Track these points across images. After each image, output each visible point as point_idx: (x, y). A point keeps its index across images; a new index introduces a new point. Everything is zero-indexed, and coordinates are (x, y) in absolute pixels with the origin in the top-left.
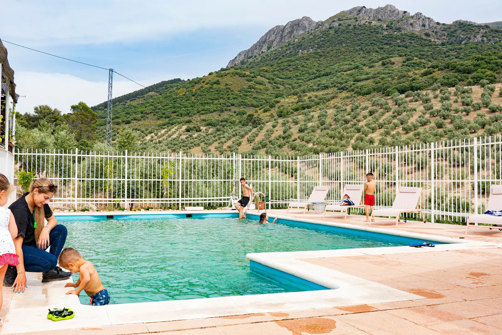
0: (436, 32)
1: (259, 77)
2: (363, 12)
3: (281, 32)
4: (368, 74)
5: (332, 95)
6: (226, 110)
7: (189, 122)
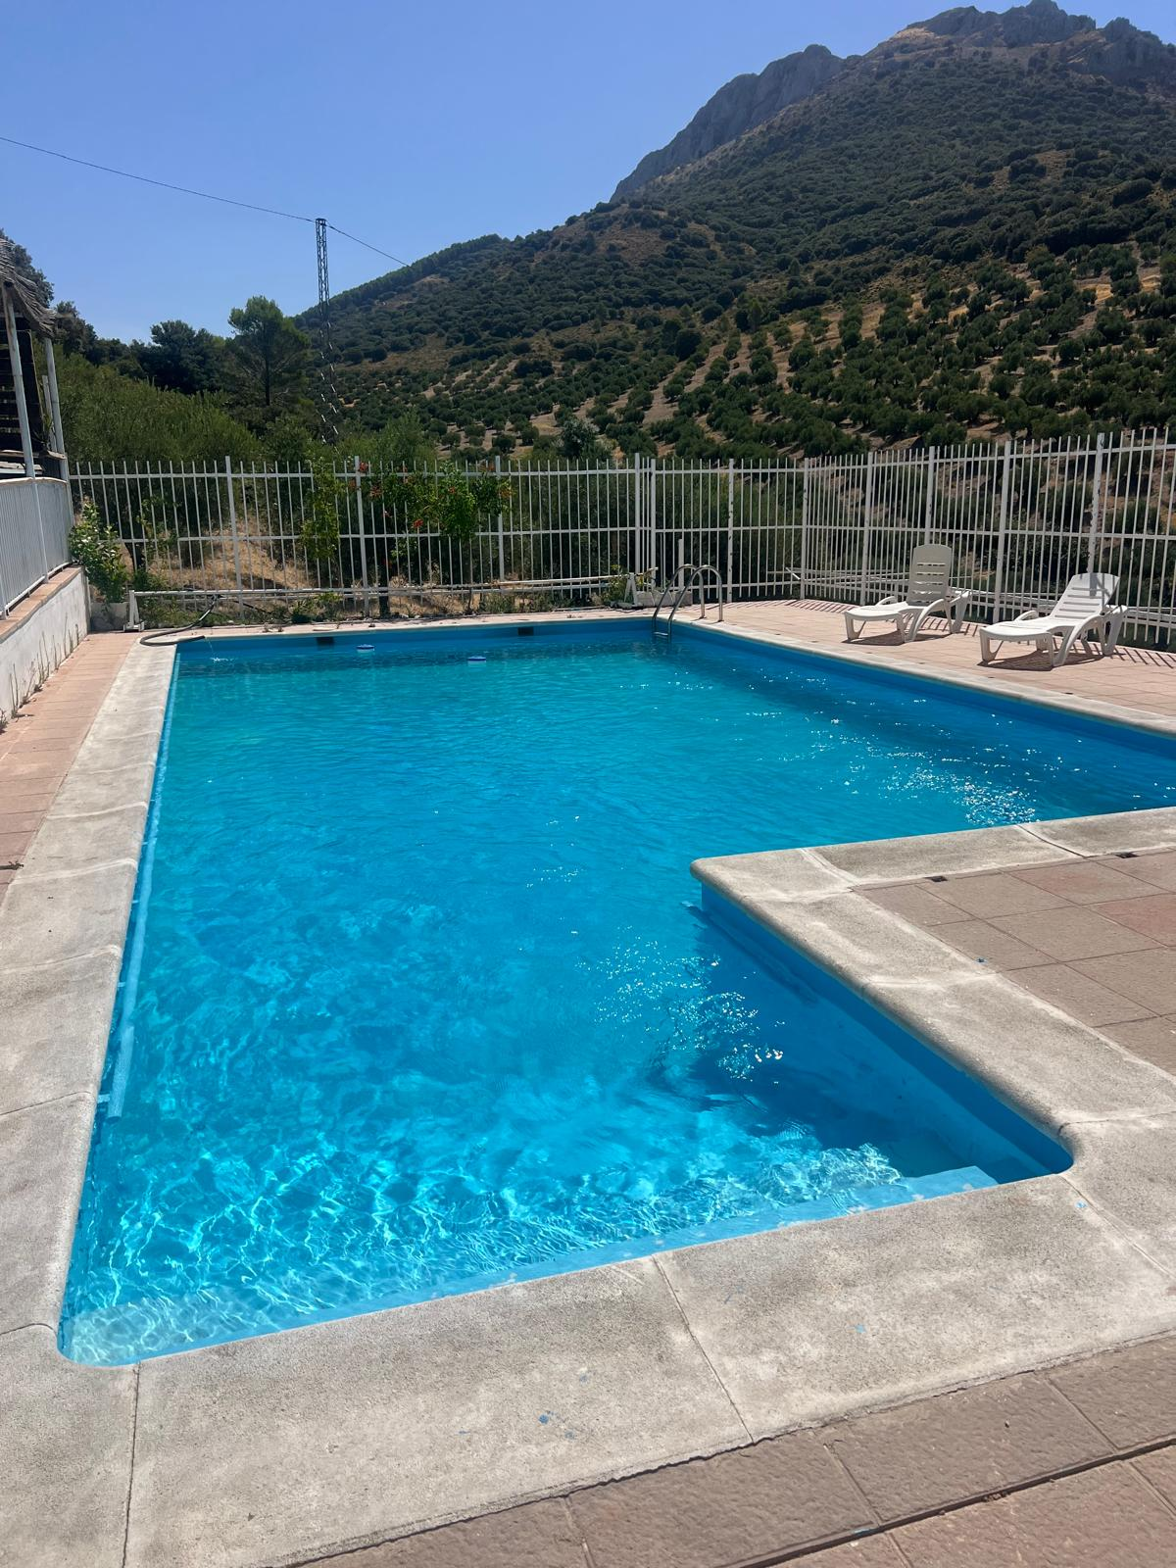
1: (692, 225)
2: (969, 24)
3: (748, 95)
4: (973, 203)
5: (880, 265)
6: (613, 316)
7: (522, 349)
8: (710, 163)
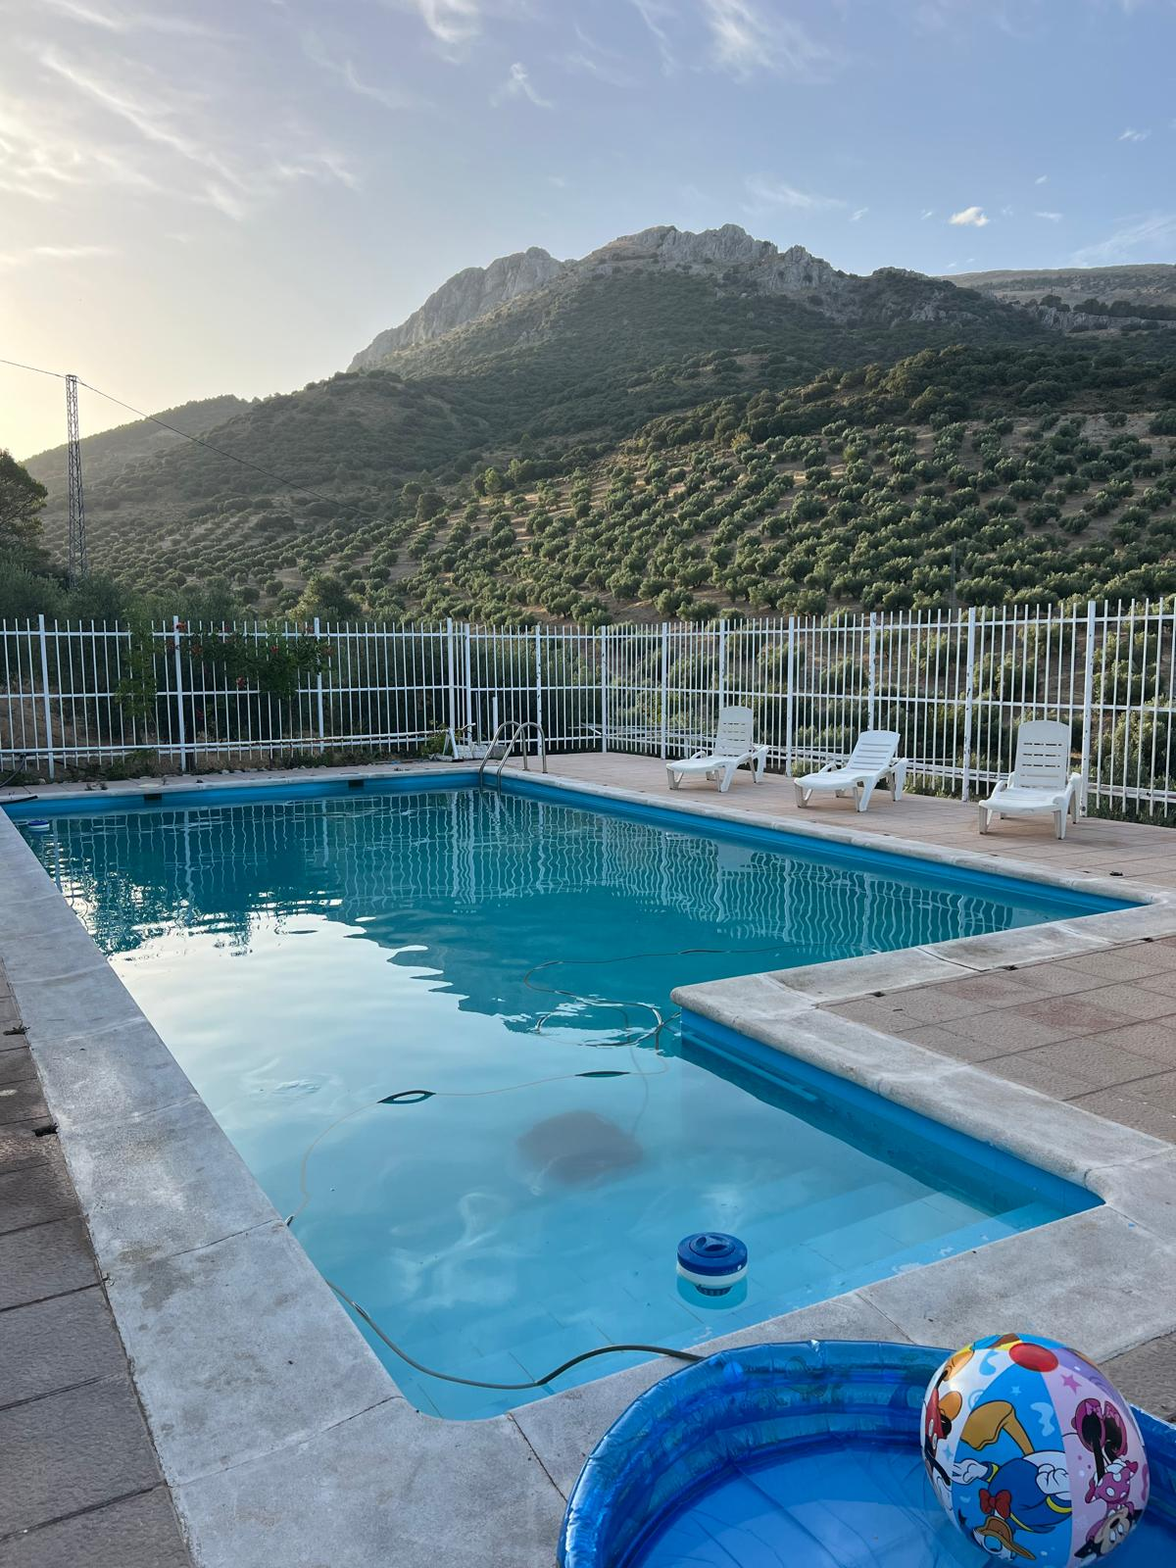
0: (836, 296)
2: (670, 241)
3: (476, 286)
4: (683, 393)
6: (354, 478)
7: (265, 505)
8: (444, 342)
